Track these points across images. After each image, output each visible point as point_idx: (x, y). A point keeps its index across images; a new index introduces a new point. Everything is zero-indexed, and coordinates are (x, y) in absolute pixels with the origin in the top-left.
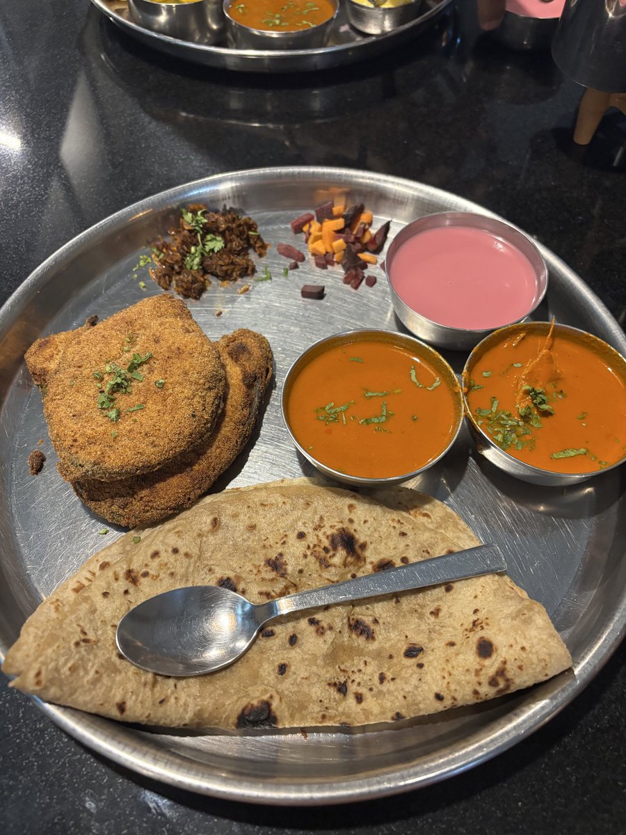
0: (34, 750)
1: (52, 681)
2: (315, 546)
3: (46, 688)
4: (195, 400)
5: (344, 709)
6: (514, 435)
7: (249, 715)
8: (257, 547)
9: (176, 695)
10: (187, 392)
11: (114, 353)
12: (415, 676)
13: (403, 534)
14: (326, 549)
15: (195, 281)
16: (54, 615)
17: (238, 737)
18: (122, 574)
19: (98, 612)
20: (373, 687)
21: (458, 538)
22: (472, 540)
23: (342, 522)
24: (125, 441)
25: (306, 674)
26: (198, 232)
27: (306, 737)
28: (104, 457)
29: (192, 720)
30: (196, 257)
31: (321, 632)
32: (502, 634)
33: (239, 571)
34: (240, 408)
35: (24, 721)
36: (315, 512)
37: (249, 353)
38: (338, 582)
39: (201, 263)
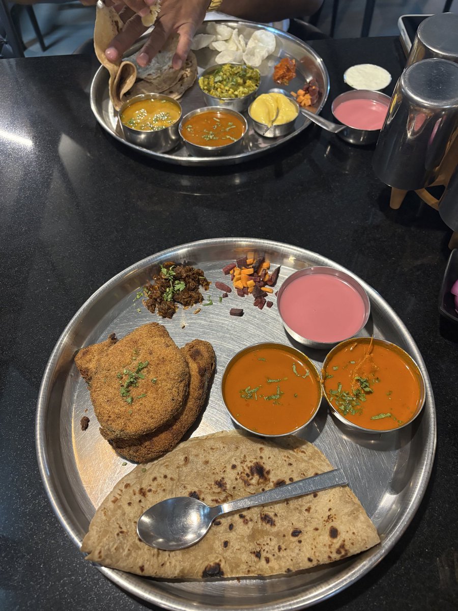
0: (94, 591)
1: (107, 556)
2: (241, 473)
3: (104, 560)
4: (173, 390)
5: (260, 567)
6: (350, 406)
7: (209, 571)
8: (210, 473)
9: (170, 561)
10: (169, 386)
11: (128, 361)
12: (297, 548)
13: (290, 464)
14: (248, 475)
15: (169, 308)
16: (104, 518)
17: (203, 583)
18: (137, 491)
19: (126, 514)
20: (275, 554)
21: (321, 465)
22: (329, 466)
23: (256, 459)
24: (137, 416)
25: (238, 547)
26: (170, 280)
27: (239, 582)
28: (126, 426)
29: (178, 574)
30: (169, 294)
31: (246, 522)
32: (342, 524)
33: (200, 487)
34: (197, 389)
35: (88, 575)
36: (241, 452)
37: (202, 355)
38: (254, 494)
39: (173, 297)
